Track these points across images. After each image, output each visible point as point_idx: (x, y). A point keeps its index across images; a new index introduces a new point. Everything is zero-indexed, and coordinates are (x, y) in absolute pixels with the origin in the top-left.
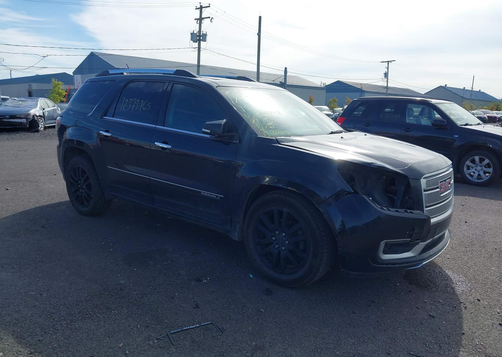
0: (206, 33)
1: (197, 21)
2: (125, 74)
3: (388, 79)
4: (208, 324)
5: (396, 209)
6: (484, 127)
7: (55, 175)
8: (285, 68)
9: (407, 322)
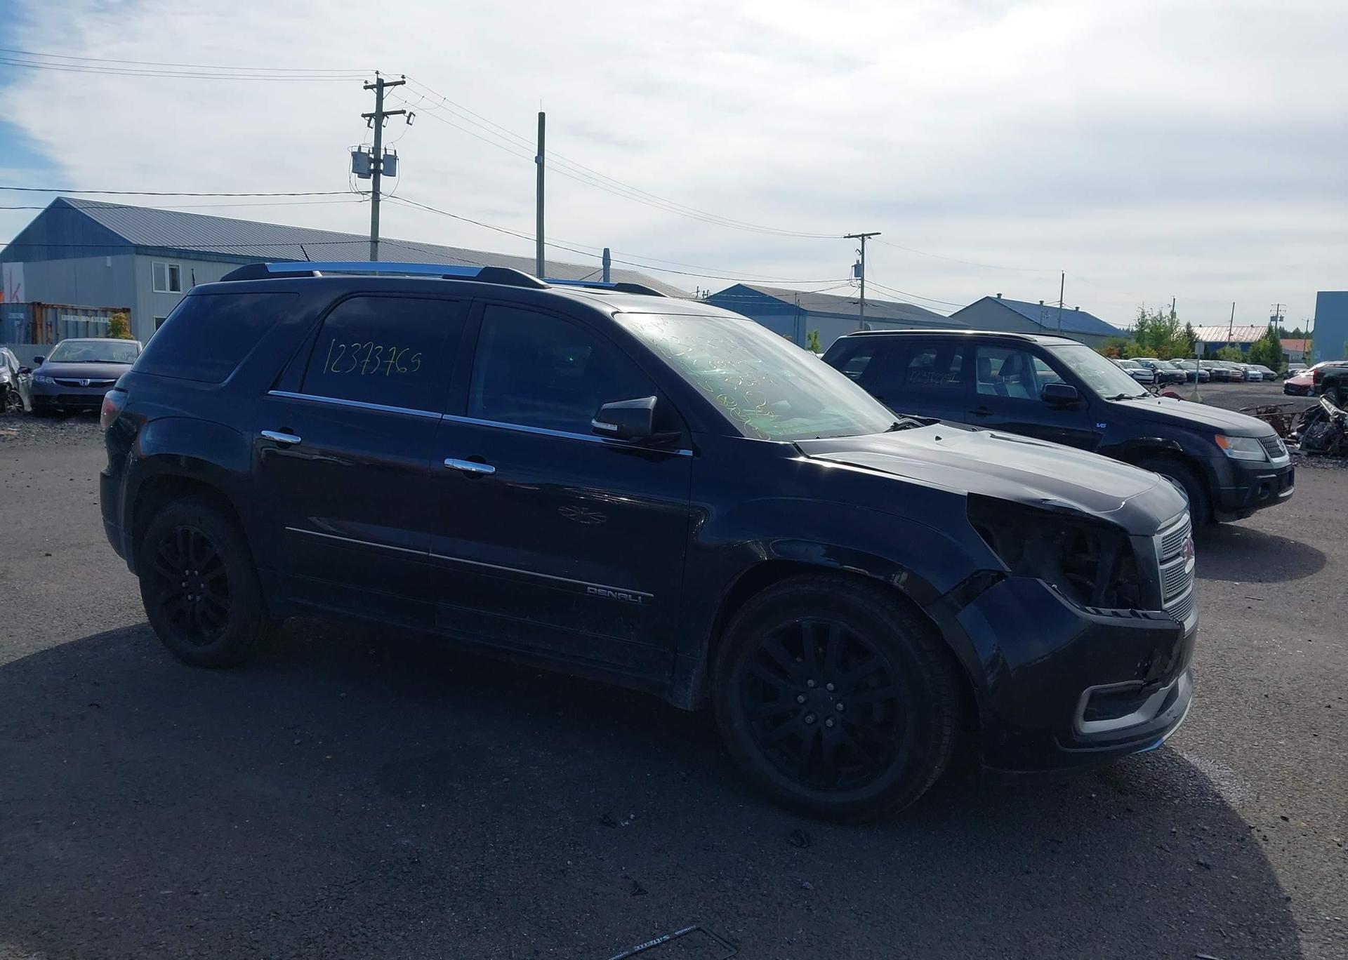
0: (393, 154)
1: (369, 121)
2: (318, 274)
3: (862, 280)
4: (690, 932)
5: (1114, 610)
6: (1159, 403)
7: (47, 555)
8: (605, 249)
9: (1155, 884)
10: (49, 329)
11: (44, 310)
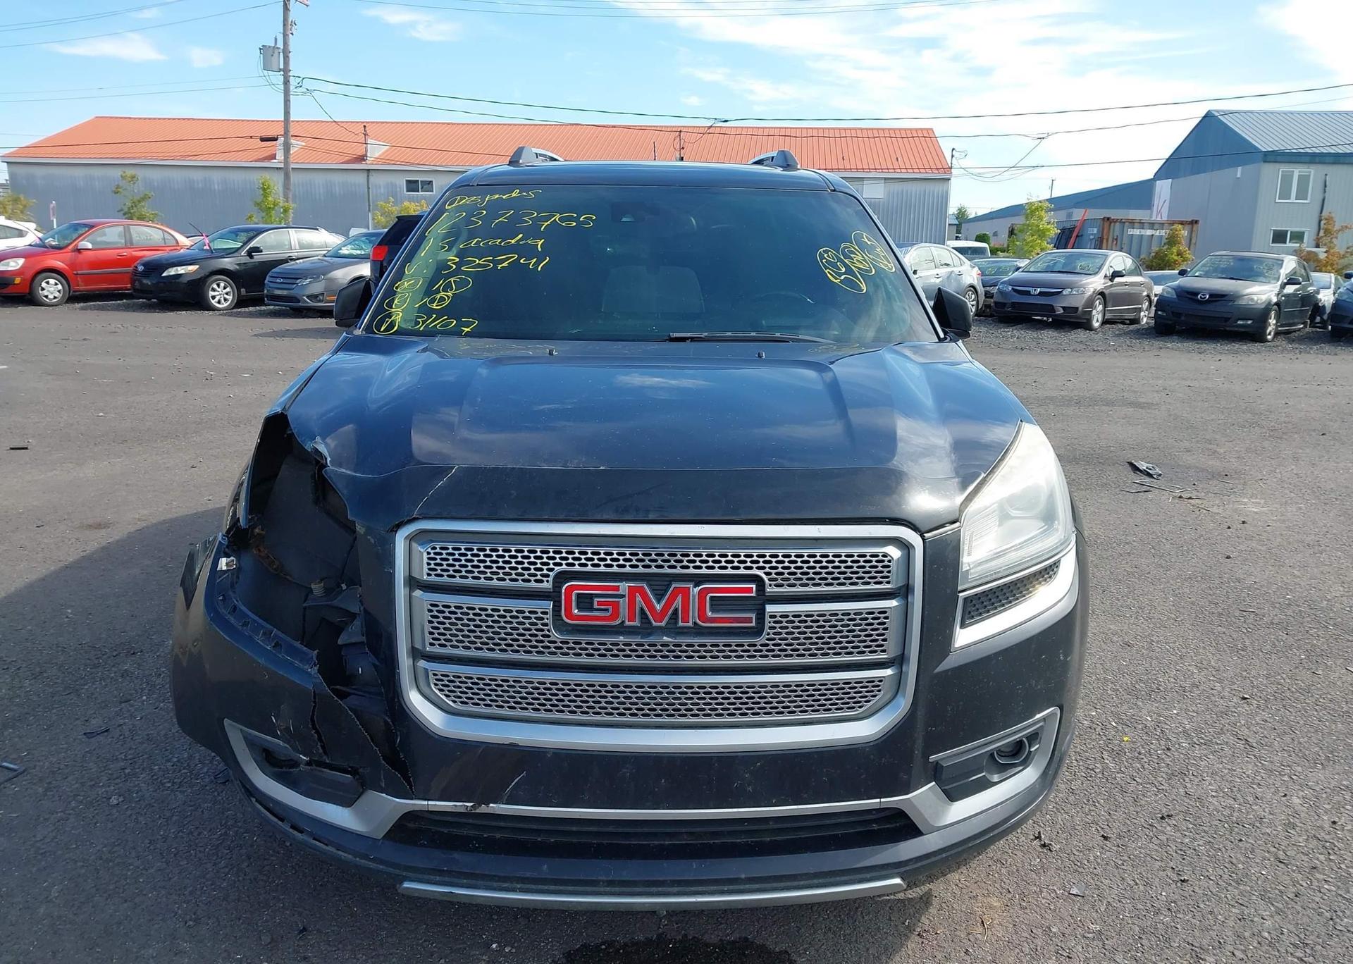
10: (1115, 242)
11: (1112, 224)
